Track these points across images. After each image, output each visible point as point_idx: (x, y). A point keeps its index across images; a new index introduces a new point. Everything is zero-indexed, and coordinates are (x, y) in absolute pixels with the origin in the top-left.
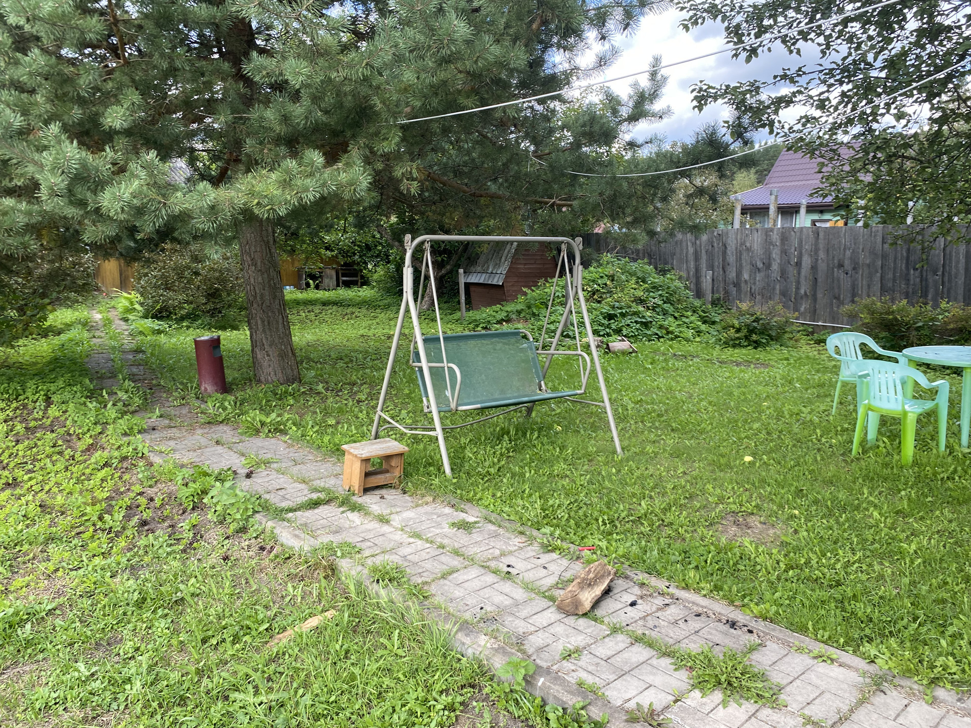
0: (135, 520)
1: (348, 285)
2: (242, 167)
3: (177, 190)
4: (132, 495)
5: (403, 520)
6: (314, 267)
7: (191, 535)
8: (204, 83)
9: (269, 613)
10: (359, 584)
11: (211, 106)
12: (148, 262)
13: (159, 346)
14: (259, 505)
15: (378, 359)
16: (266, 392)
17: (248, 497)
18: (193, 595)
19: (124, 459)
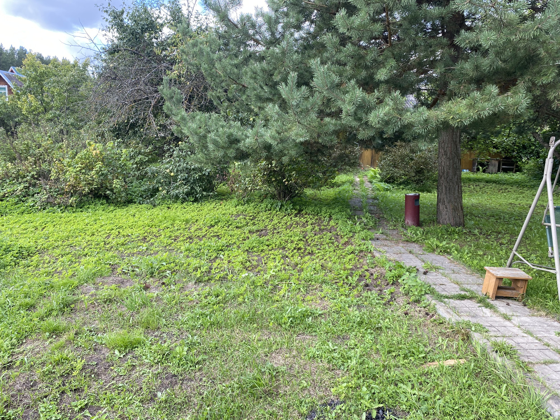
0: (362, 283)
1: (505, 171)
2: (446, 98)
3: (408, 111)
4: (363, 270)
5: (521, 321)
6: (483, 159)
7: (390, 297)
8: (431, 51)
9: (426, 349)
10: (483, 350)
11: (433, 64)
12: (387, 151)
13: (386, 197)
14: (429, 290)
15: (519, 219)
16: (442, 229)
17: (423, 284)
18: (386, 327)
19: (361, 251)
